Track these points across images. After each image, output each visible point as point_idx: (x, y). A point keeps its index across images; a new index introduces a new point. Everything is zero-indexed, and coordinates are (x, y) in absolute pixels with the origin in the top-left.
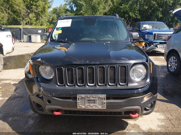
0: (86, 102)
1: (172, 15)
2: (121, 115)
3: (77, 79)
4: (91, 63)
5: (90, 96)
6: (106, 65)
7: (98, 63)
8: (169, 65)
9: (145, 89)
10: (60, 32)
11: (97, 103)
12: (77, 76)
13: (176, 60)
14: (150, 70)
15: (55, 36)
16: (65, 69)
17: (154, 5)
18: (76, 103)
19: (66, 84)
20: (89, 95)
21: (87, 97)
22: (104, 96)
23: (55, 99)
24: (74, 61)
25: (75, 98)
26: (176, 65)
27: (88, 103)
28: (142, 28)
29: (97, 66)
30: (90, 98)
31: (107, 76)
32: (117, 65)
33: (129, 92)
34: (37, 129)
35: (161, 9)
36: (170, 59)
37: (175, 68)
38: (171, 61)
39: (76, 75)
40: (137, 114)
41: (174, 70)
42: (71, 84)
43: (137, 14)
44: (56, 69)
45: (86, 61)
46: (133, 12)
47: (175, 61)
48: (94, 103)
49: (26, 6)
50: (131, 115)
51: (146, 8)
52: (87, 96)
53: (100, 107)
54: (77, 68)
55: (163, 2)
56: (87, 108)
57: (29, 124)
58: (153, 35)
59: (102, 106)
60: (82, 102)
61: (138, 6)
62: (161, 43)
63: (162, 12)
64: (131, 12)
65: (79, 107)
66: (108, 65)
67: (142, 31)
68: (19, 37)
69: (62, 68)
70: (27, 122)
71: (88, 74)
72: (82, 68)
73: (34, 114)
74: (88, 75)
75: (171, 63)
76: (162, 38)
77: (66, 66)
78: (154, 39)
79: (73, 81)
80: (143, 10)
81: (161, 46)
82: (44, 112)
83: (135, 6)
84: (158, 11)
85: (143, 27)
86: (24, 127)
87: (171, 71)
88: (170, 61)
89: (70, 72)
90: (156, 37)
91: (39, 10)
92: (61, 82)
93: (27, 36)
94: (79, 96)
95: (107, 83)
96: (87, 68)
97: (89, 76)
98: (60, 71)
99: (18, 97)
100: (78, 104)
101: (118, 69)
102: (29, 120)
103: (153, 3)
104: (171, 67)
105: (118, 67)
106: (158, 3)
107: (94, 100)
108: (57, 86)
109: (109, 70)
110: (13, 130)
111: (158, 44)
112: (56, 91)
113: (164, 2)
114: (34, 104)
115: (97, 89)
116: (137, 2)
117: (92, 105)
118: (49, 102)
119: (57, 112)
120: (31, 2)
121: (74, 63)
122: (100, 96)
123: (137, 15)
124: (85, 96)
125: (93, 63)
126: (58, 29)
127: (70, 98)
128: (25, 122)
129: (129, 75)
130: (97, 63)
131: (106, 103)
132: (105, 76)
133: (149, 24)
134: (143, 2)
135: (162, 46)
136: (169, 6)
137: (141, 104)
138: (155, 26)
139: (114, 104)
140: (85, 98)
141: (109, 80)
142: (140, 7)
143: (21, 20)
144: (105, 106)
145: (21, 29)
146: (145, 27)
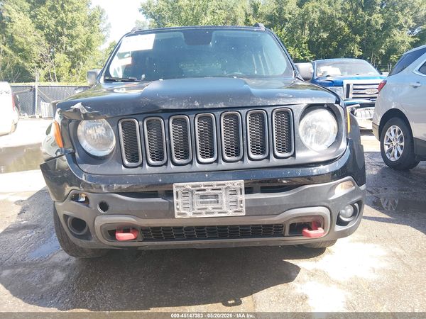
0: (195, 200)
1: (383, 51)
2: (283, 236)
3: (173, 147)
4: (205, 107)
5: (205, 186)
6: (242, 111)
7: (221, 105)
8: (386, 148)
9: (337, 166)
10: (128, 61)
11: (222, 201)
12: (172, 141)
13: (402, 134)
14: (347, 124)
15: (115, 72)
16: (141, 123)
17: (341, 29)
18: (172, 205)
19: (145, 162)
20: (202, 183)
21: (198, 188)
22: (239, 184)
23: (117, 198)
24: (163, 104)
25: (169, 194)
26: (403, 144)
27: (202, 203)
28: (319, 74)
29: (219, 113)
30: (205, 190)
31: (245, 137)
32: (267, 109)
33: (300, 171)
34: (74, 291)
35: (358, 39)
36: (387, 134)
37: (401, 152)
38: (390, 137)
39: (170, 139)
40: (320, 229)
41: (397, 158)
42: (157, 160)
43: (305, 49)
44: (120, 125)
45: (193, 102)
46: (297, 46)
47: (398, 136)
48: (215, 202)
49: (47, 39)
50: (306, 231)
51: (325, 35)
52: (199, 186)
53: (231, 211)
54: (171, 120)
55: (363, 22)
56: (198, 216)
57: (54, 280)
58: (345, 86)
59: (235, 210)
60: (186, 202)
61: (307, 32)
62: (363, 105)
63: (360, 44)
64: (292, 46)
65: (179, 214)
66: (247, 110)
67: (318, 81)
68: (30, 106)
69: (134, 122)
70: (48, 277)
71: (197, 134)
72: (185, 121)
73: (67, 260)
74: (197, 137)
75: (390, 141)
76: (365, 94)
77: (145, 116)
78: (348, 96)
79: (162, 152)
80: (317, 40)
81: (363, 112)
82: (92, 241)
83: (299, 31)
84: (351, 41)
85: (320, 72)
86: (42, 288)
87: (392, 159)
88: (387, 137)
89: (153, 132)
90: (351, 91)
91: (77, 47)
92: (134, 157)
93: (49, 104)
94: (177, 187)
95: (246, 153)
96: (196, 120)
97: (201, 140)
98: (130, 131)
99: (25, 227)
100: (176, 206)
101: (270, 119)
102: (53, 274)
103: (340, 24)
104: (390, 151)
105: (269, 114)
106: (350, 25)
107: (216, 196)
108: (123, 167)
109: (248, 122)
110: (14, 296)
111: (357, 108)
112: (120, 178)
113: (365, 22)
114: (66, 222)
115: (221, 169)
116: (302, 25)
117: (210, 207)
118: (104, 206)
119: (124, 232)
120: (59, 28)
121: (164, 107)
122: (230, 185)
123: (305, 52)
124: (193, 186)
125: (210, 106)
126: (122, 56)
127: (155, 194)
128: (43, 276)
129: (298, 133)
130: (219, 106)
131: (244, 202)
132: (239, 139)
133: (334, 65)
134: (317, 22)
135: (367, 112)
136: (377, 30)
137: (329, 202)
138: (347, 68)
139: (265, 204)
140: (192, 192)
141: (250, 147)
142: (310, 34)
143: (34, 68)
144: (244, 209)
145: (35, 89)
146: (324, 72)
